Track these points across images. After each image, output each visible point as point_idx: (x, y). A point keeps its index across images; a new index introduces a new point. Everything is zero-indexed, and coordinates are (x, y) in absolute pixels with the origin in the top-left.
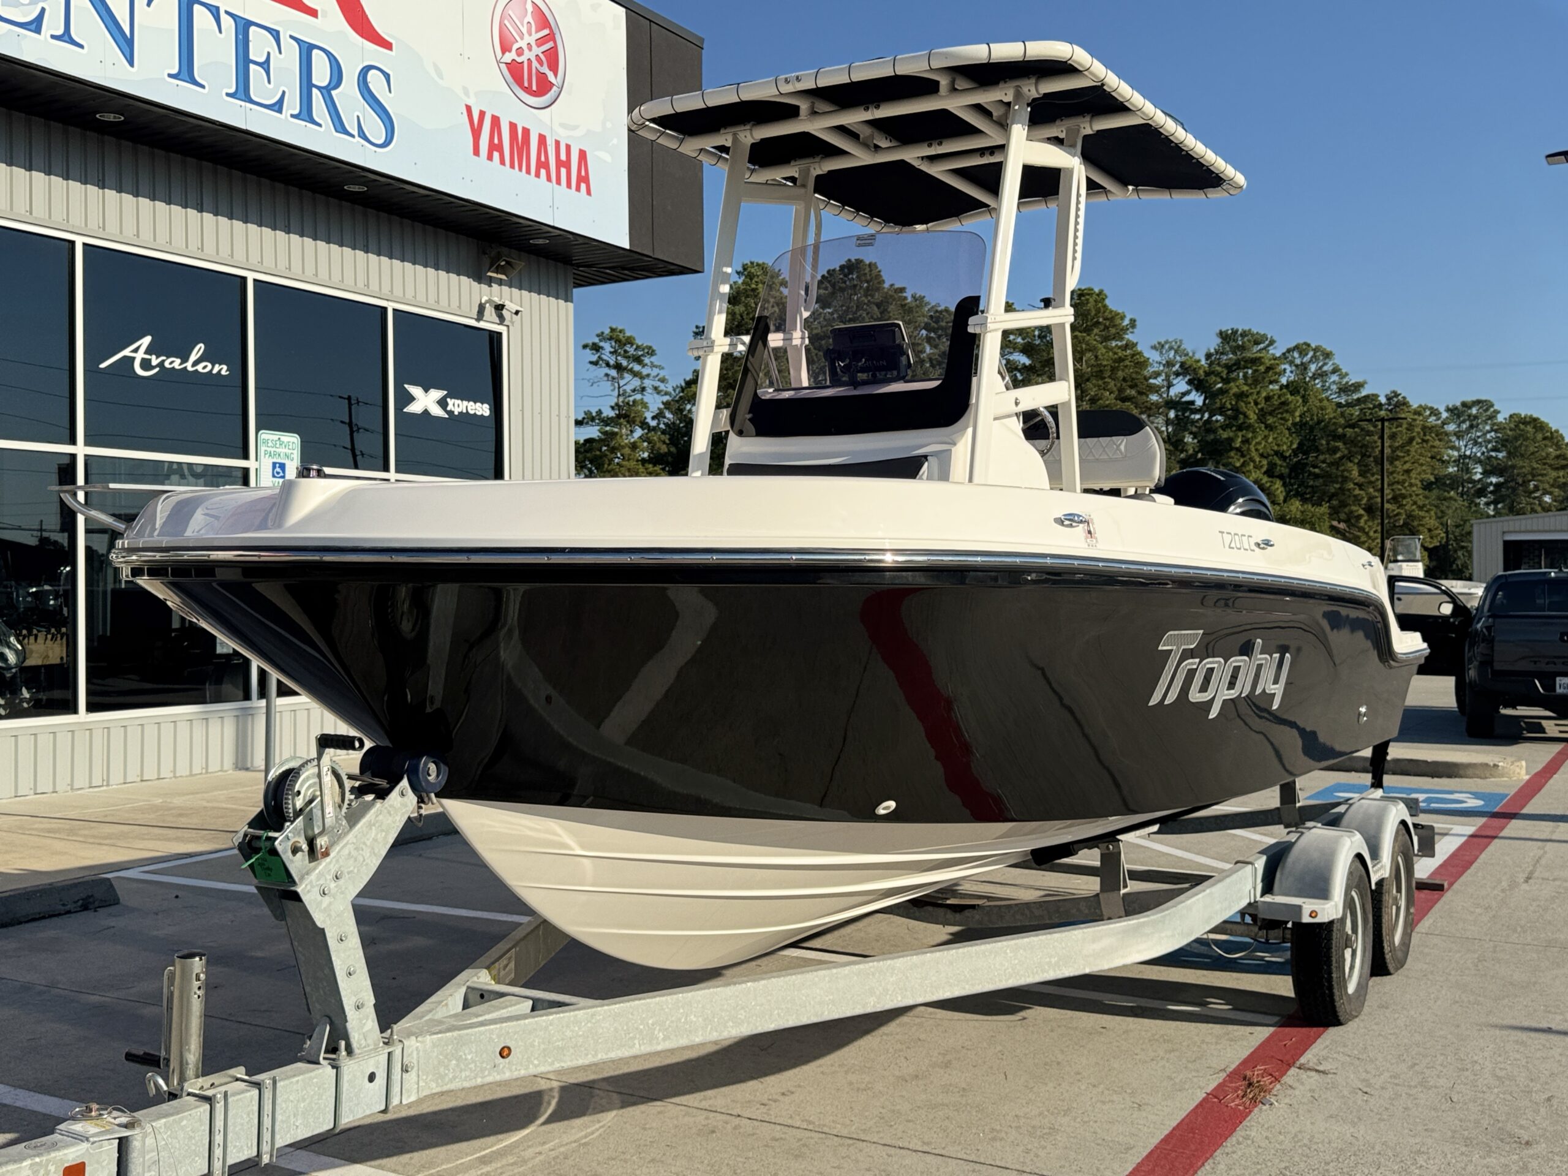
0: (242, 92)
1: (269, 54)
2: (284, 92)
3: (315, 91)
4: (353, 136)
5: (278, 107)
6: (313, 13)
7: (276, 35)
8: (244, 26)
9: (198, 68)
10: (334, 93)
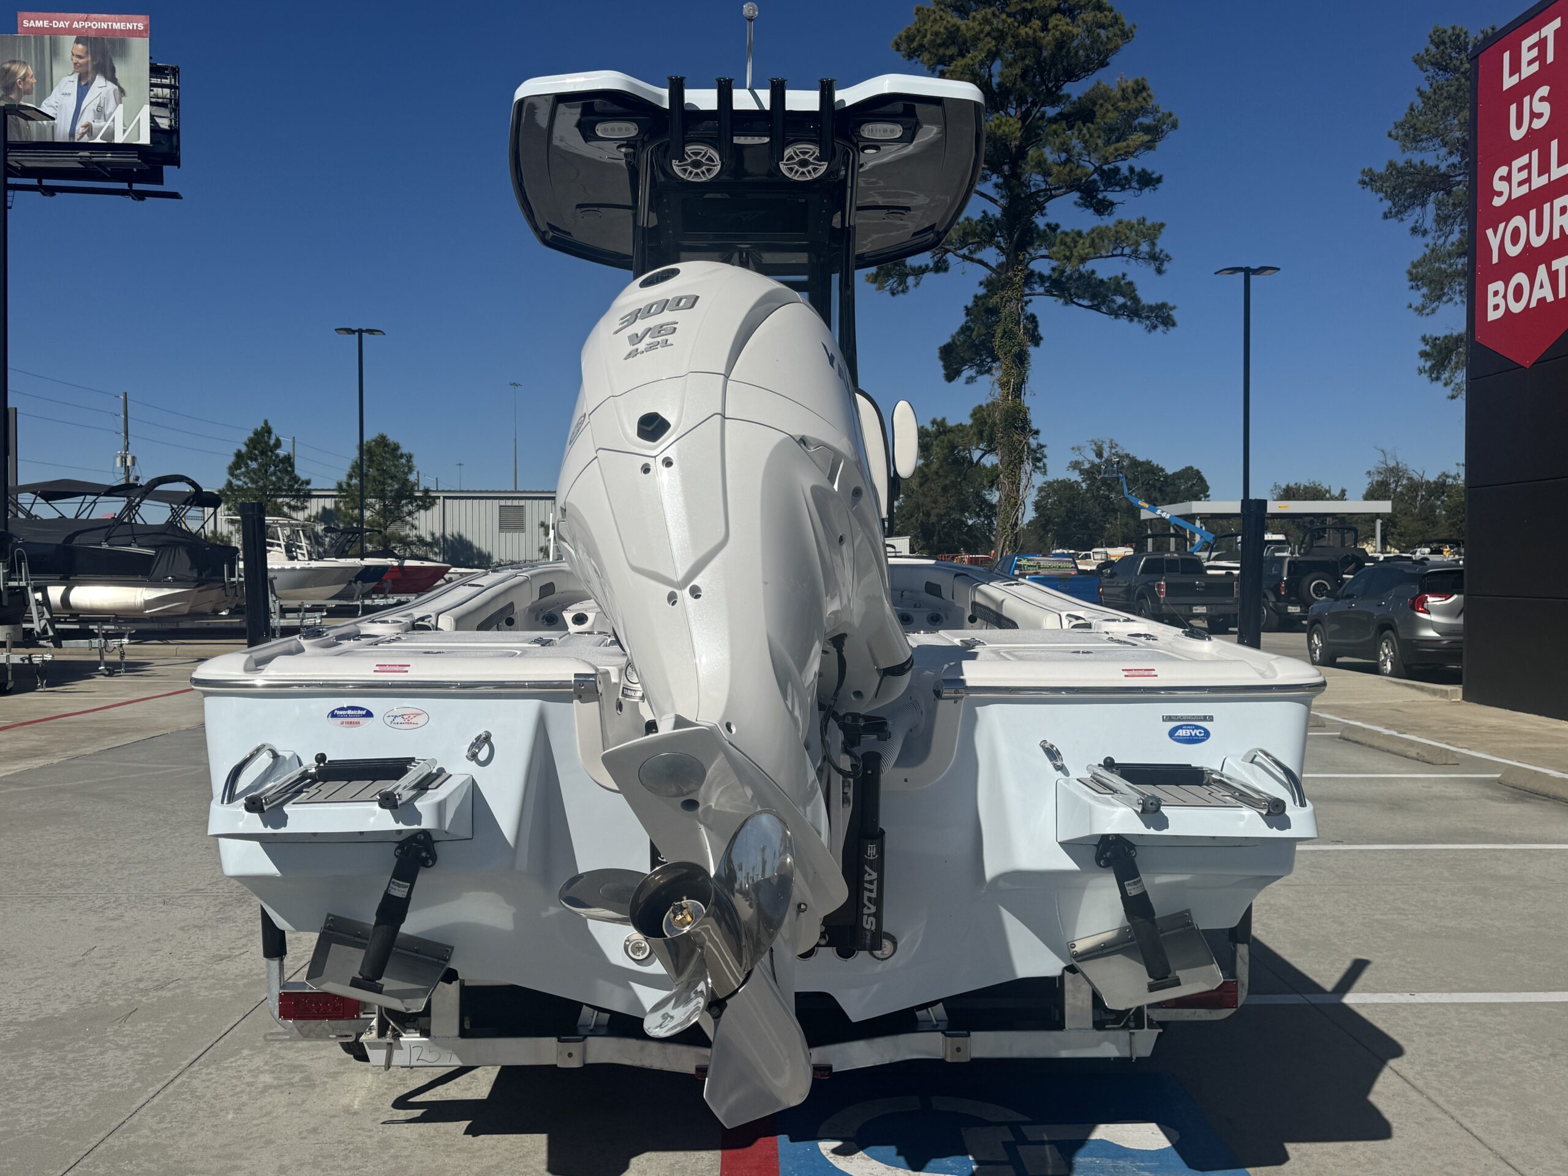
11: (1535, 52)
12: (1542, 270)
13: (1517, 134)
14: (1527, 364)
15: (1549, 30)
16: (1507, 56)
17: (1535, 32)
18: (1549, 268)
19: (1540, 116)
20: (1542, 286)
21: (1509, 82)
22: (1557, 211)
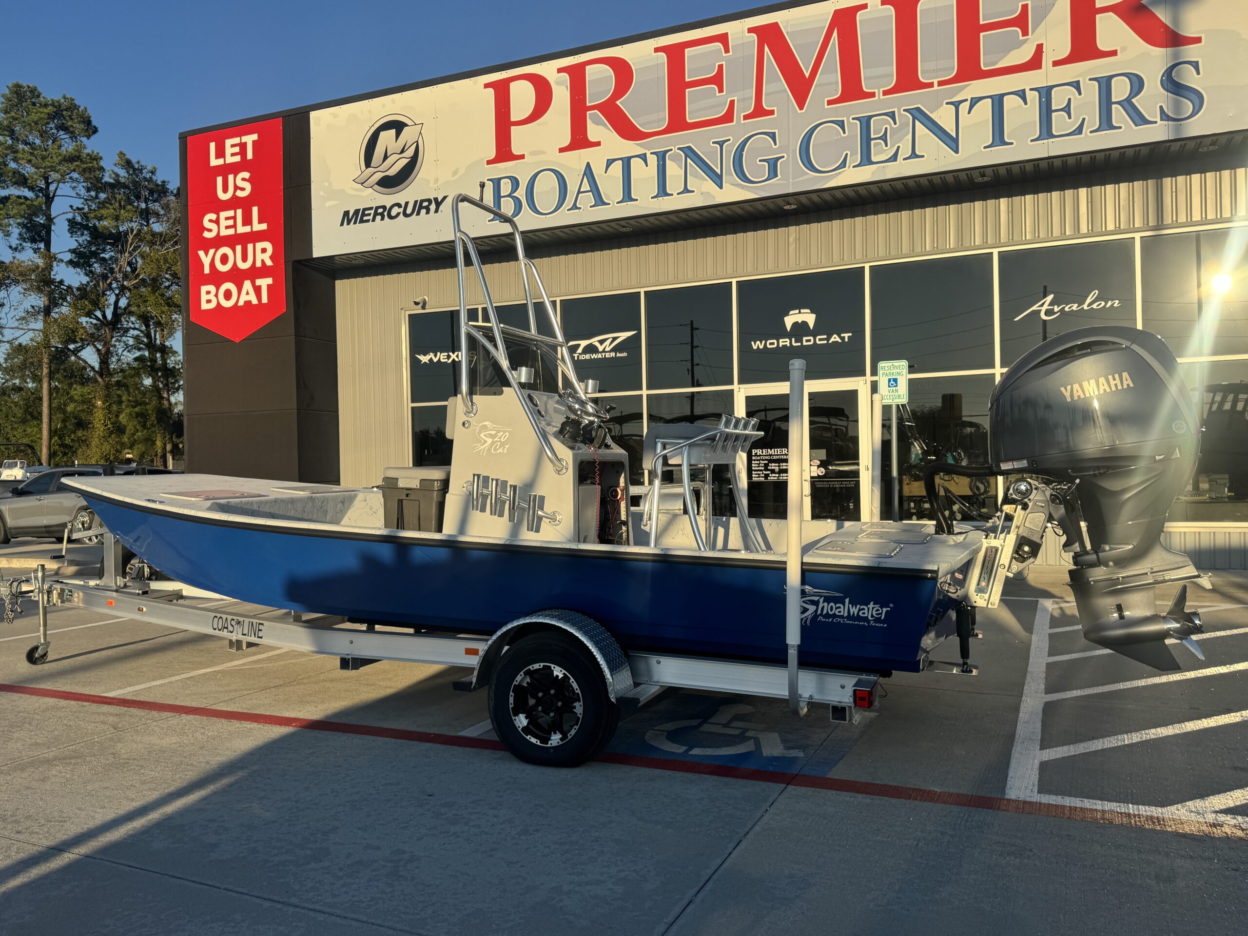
0: (1046, 132)
1: (1069, 100)
2: (1084, 119)
3: (1114, 106)
4: (1156, 122)
5: (1079, 130)
6: (1114, 53)
7: (1076, 85)
8: (1046, 93)
9: (1008, 134)
10: (1134, 100)
11: (237, 149)
12: (247, 284)
13: (223, 196)
14: (237, 340)
15: (250, 139)
16: (212, 146)
17: (236, 137)
18: (253, 284)
19: (243, 189)
20: (248, 293)
21: (214, 162)
22: (258, 251)
